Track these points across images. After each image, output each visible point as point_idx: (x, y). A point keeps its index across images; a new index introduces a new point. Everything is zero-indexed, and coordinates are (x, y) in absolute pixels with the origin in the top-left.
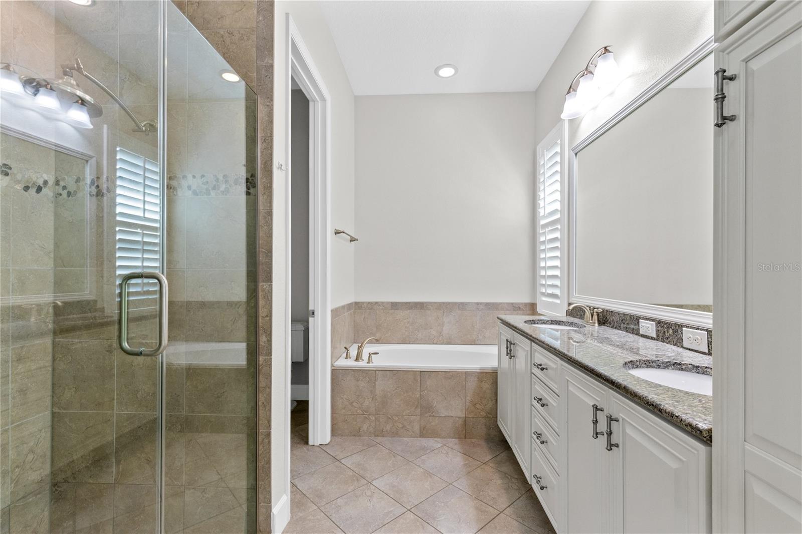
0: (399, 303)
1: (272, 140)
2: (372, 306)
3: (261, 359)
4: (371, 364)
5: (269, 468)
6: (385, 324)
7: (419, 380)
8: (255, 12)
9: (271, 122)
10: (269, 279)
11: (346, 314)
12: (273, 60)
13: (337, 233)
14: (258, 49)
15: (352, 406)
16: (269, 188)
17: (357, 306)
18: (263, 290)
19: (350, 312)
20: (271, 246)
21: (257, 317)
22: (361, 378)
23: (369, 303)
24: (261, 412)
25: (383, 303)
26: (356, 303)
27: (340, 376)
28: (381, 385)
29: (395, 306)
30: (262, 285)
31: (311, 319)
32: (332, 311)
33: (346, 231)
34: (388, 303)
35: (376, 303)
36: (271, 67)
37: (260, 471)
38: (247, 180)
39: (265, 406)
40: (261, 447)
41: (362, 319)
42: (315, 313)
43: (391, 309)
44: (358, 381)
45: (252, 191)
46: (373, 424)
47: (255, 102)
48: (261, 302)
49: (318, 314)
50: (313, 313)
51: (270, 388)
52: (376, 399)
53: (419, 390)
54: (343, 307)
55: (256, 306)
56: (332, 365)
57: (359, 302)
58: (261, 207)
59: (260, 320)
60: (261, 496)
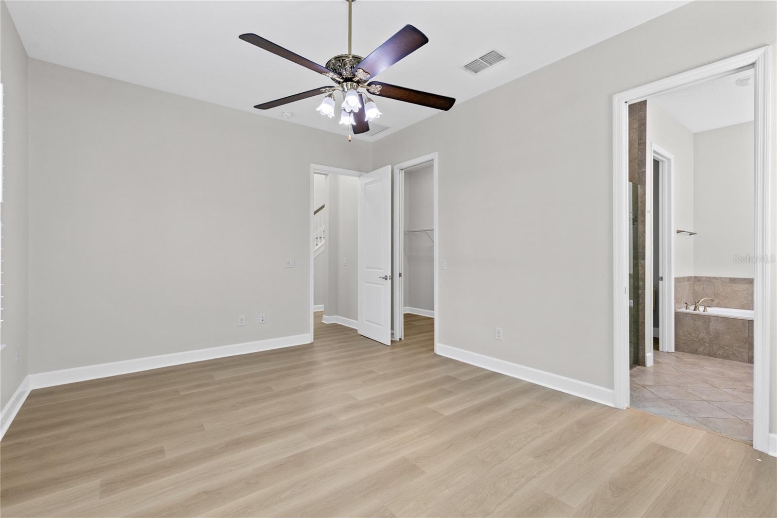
0: (737, 279)
1: (645, 202)
2: (710, 280)
3: (640, 291)
4: (706, 313)
5: (644, 336)
6: (724, 294)
7: (747, 326)
8: (637, 150)
9: (645, 194)
10: (644, 259)
11: (686, 283)
12: (645, 169)
13: (678, 232)
14: (638, 165)
15: (691, 336)
16: (644, 222)
17: (696, 280)
18: (641, 263)
19: (689, 282)
20: (645, 246)
21: (638, 274)
22: (698, 319)
23: (708, 277)
24: (640, 313)
25: (721, 278)
26: (695, 277)
27: (682, 316)
28: (713, 326)
29: (733, 280)
30: (641, 261)
31: (660, 282)
32: (675, 278)
33: (685, 230)
34: (726, 278)
35: (714, 278)
36: (645, 172)
37: (640, 337)
38: (633, 219)
39: (642, 311)
40: (640, 327)
41: (701, 289)
42: (663, 278)
43: (729, 283)
44: (695, 321)
45: (635, 223)
46: (707, 349)
47: (637, 187)
48: (640, 268)
49: (666, 279)
50: (662, 278)
51: (644, 303)
52: (709, 334)
53: (747, 332)
54: (684, 278)
55: (638, 271)
56: (675, 310)
57: (698, 277)
58: (640, 229)
59: (640, 276)
60: (640, 347)
